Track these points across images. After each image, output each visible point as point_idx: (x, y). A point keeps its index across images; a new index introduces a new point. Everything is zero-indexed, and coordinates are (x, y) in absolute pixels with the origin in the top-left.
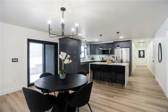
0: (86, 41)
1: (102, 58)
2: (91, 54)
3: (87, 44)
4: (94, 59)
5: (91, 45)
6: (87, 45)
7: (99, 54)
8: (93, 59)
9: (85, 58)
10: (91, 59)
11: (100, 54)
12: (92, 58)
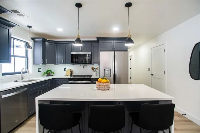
0: (30, 27)
1: (71, 71)
2: (44, 63)
3: (33, 39)
4: (51, 74)
5: (44, 41)
6: (35, 42)
7: (63, 64)
8: (49, 73)
9: (26, 72)
10: (45, 73)
11: (65, 63)
12: (48, 71)
